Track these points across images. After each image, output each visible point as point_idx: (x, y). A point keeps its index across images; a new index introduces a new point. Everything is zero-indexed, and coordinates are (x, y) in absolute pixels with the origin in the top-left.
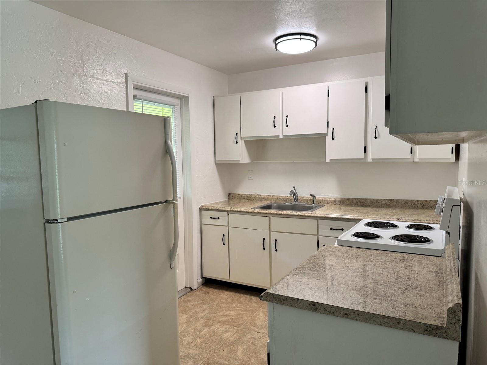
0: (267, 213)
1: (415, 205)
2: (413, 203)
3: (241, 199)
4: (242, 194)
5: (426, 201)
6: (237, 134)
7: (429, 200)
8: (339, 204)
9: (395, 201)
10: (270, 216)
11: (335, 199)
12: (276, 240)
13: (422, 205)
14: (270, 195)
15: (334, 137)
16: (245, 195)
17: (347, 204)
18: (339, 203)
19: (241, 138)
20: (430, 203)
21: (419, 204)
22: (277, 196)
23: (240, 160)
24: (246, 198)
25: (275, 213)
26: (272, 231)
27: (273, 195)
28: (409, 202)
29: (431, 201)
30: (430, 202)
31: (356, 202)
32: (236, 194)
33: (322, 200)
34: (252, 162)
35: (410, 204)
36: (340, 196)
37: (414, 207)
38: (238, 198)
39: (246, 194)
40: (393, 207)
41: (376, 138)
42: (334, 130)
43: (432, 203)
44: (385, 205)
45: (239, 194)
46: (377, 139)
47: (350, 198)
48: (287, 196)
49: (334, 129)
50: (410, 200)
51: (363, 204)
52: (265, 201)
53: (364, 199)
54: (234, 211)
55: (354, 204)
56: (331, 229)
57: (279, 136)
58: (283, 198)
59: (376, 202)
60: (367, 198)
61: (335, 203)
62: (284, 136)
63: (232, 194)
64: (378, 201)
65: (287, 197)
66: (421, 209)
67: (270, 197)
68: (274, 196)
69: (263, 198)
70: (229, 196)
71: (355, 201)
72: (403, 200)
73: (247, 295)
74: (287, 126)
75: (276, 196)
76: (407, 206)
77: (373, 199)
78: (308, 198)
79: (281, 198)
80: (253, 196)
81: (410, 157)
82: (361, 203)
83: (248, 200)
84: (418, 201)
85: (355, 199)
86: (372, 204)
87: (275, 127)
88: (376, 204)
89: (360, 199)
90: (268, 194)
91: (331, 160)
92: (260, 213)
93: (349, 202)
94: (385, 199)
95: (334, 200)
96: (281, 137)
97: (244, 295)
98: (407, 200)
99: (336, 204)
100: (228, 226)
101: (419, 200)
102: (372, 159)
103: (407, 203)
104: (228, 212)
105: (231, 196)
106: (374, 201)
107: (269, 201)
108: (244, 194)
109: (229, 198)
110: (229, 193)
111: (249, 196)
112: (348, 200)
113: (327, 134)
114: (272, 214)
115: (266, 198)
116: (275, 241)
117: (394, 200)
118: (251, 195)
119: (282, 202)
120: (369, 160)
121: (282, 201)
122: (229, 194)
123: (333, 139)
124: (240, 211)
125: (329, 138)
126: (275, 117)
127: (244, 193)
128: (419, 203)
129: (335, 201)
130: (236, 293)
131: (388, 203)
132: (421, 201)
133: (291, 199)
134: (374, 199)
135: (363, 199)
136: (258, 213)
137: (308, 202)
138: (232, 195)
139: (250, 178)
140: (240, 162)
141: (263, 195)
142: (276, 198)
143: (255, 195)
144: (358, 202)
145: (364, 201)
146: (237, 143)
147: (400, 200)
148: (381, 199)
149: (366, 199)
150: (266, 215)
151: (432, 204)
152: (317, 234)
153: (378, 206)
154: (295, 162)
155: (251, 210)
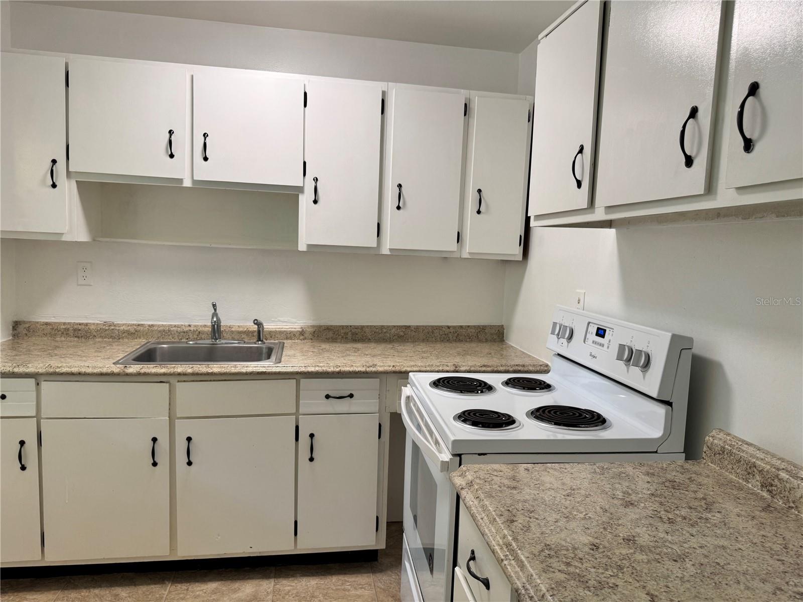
0: (164, 374)
1: (445, 334)
2: (441, 331)
3: (55, 335)
4: (60, 324)
5: (461, 327)
6: (54, 162)
7: (466, 326)
8: (312, 339)
9: (412, 328)
10: (173, 380)
11: (302, 328)
12: (189, 439)
13: (456, 334)
14: (142, 325)
15: (318, 199)
16: (69, 327)
17: (327, 339)
18: (311, 336)
19: (69, 174)
20: (469, 330)
21: (450, 332)
22: (163, 325)
23: (62, 234)
24: (71, 333)
25: (190, 371)
26: (178, 416)
27: (150, 323)
28: (436, 331)
29: (468, 326)
30: (467, 330)
31: (345, 333)
32: (38, 323)
33: (276, 332)
34: (94, 240)
35: (438, 334)
36: (311, 322)
37: (444, 338)
38: (45, 335)
39: (69, 323)
40: (410, 340)
41: (399, 208)
42: (318, 182)
43: (471, 330)
44: (396, 337)
45: (47, 324)
46: (401, 211)
47: (331, 326)
48: (190, 326)
49: (317, 179)
50: (436, 326)
51: (357, 336)
52: (128, 338)
53: (358, 326)
54: (62, 374)
55: (340, 337)
56: (328, 397)
57: (180, 181)
58: (179, 329)
59: (380, 332)
60: (365, 325)
61: (302, 337)
62: (194, 182)
63: (24, 322)
64: (385, 330)
65: (189, 328)
66: (455, 341)
67: (142, 328)
68: (152, 325)
69: (124, 332)
70: (14, 328)
71: (342, 331)
72: (426, 326)
73: (100, 586)
74: (206, 159)
75: (159, 326)
76: (432, 338)
77: (375, 327)
78: (241, 329)
79: (172, 329)
80: (92, 327)
81: (456, 250)
82: (353, 334)
83: (78, 337)
84: (449, 327)
85: (343, 327)
86: (373, 336)
87: (172, 156)
88: (380, 335)
89: (351, 326)
90: (137, 320)
91: (309, 246)
92: (145, 374)
93: (330, 334)
94: (395, 326)
95: (301, 330)
96: (187, 183)
97: (92, 590)
98: (432, 327)
99: (305, 339)
100: (38, 417)
101: (451, 327)
102: (390, 250)
103: (433, 332)
104: (36, 379)
105: (21, 329)
106: (377, 330)
107: (140, 338)
108: (64, 324)
109: (14, 336)
110: (15, 319)
111: (80, 327)
112: (328, 328)
113: (300, 189)
114: (179, 374)
115: (132, 330)
116: (187, 442)
117: (410, 326)
118: (87, 324)
119: (177, 340)
120: (385, 251)
121: (176, 337)
122: (16, 325)
123: (315, 202)
124: (80, 374)
125: (305, 200)
126: (171, 132)
127: (63, 321)
128: (452, 331)
129: (302, 333)
130: (66, 592)
131: (402, 334)
132: (454, 327)
133: (199, 332)
134: (377, 326)
135: (356, 327)
136: (139, 374)
137: (243, 336)
138: (27, 325)
139: (81, 282)
140: (64, 238)
141: (123, 325)
142: (160, 331)
143: (97, 324)
144: (347, 334)
145: (359, 330)
146: (54, 186)
147: (420, 326)
148: (388, 327)
149: (362, 327)
150: (160, 379)
151: (471, 332)
152: (294, 411)
153: (384, 339)
154: (213, 245)
155: (116, 369)
